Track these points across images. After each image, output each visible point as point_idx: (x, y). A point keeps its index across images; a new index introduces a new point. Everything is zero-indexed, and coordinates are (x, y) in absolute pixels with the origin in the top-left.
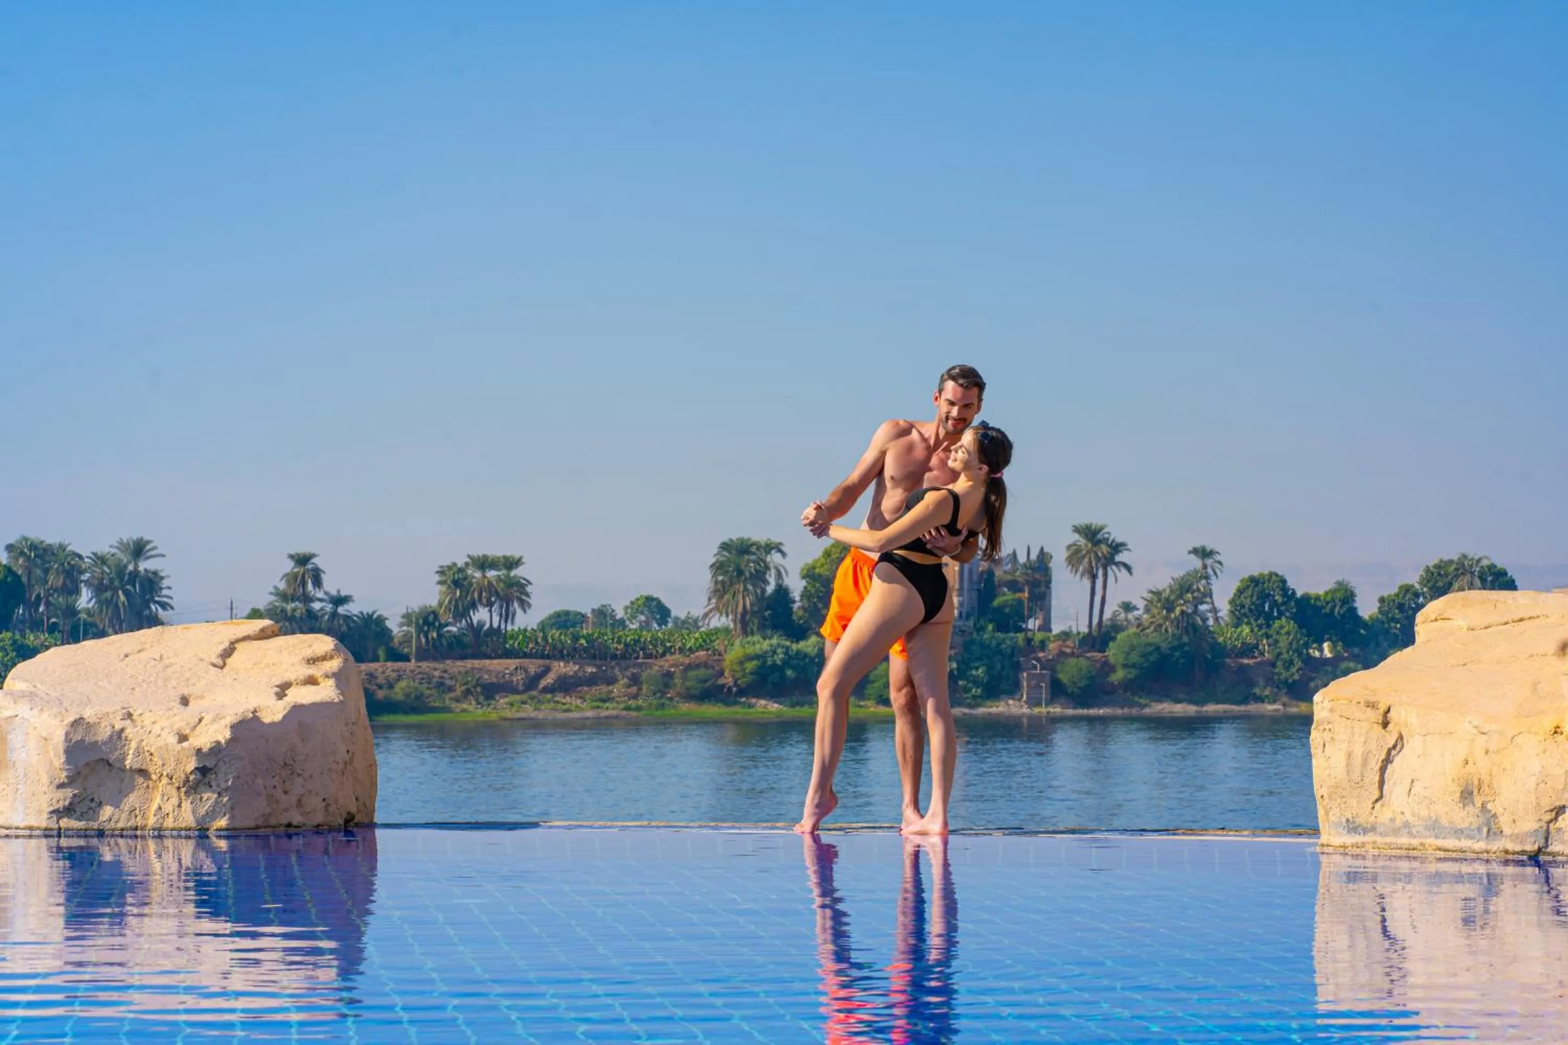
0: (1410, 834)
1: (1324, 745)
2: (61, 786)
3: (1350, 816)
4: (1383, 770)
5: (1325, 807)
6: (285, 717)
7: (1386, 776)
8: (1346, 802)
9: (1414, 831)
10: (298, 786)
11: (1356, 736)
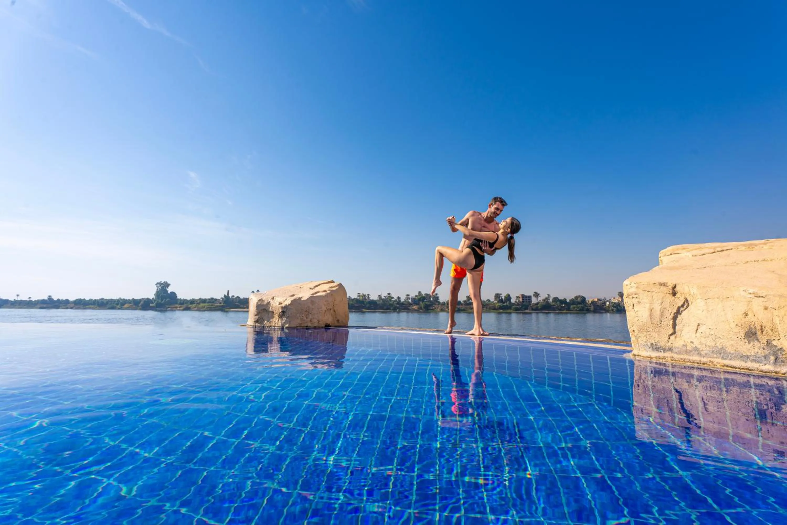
0: (700, 354)
1: (633, 305)
2: (256, 315)
3: (653, 342)
4: (675, 318)
5: (635, 336)
6: (308, 299)
7: (677, 321)
8: (650, 335)
9: (703, 353)
10: (310, 317)
11: (655, 300)
